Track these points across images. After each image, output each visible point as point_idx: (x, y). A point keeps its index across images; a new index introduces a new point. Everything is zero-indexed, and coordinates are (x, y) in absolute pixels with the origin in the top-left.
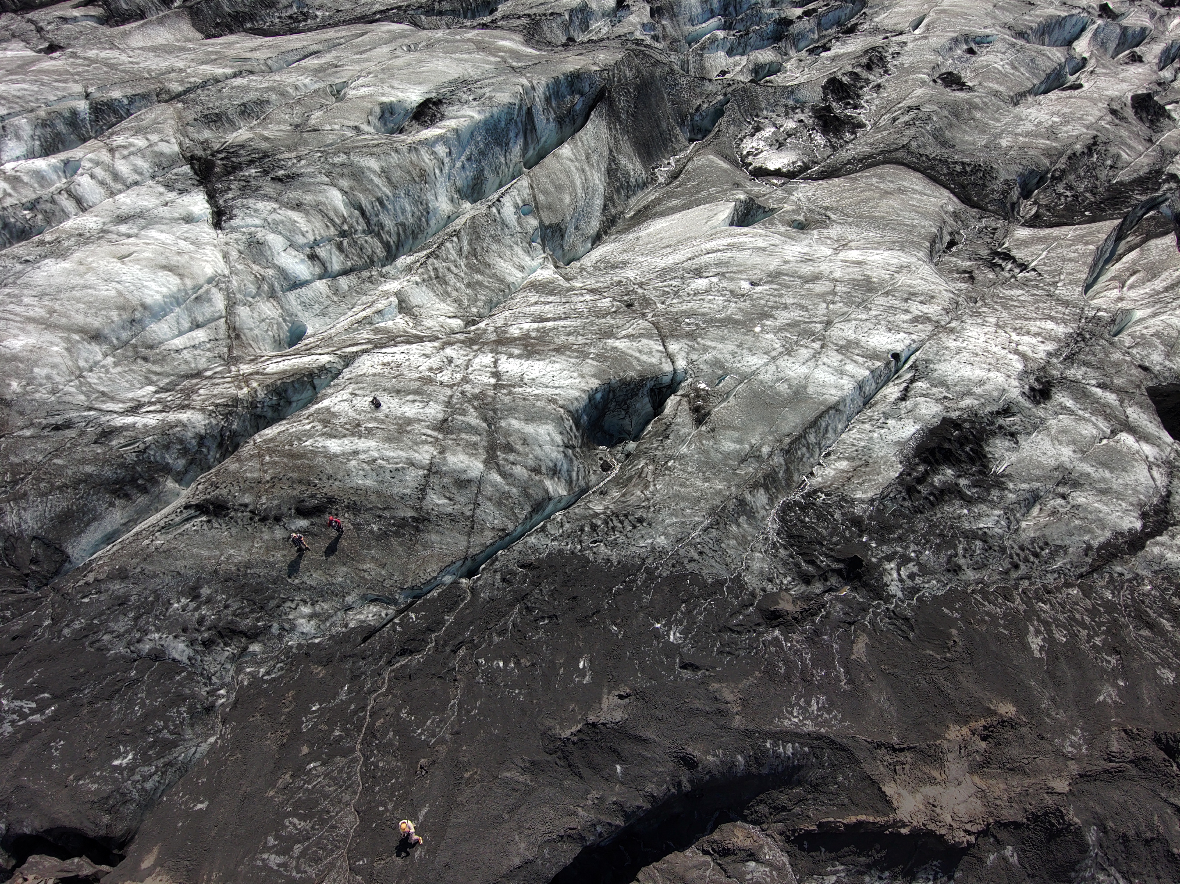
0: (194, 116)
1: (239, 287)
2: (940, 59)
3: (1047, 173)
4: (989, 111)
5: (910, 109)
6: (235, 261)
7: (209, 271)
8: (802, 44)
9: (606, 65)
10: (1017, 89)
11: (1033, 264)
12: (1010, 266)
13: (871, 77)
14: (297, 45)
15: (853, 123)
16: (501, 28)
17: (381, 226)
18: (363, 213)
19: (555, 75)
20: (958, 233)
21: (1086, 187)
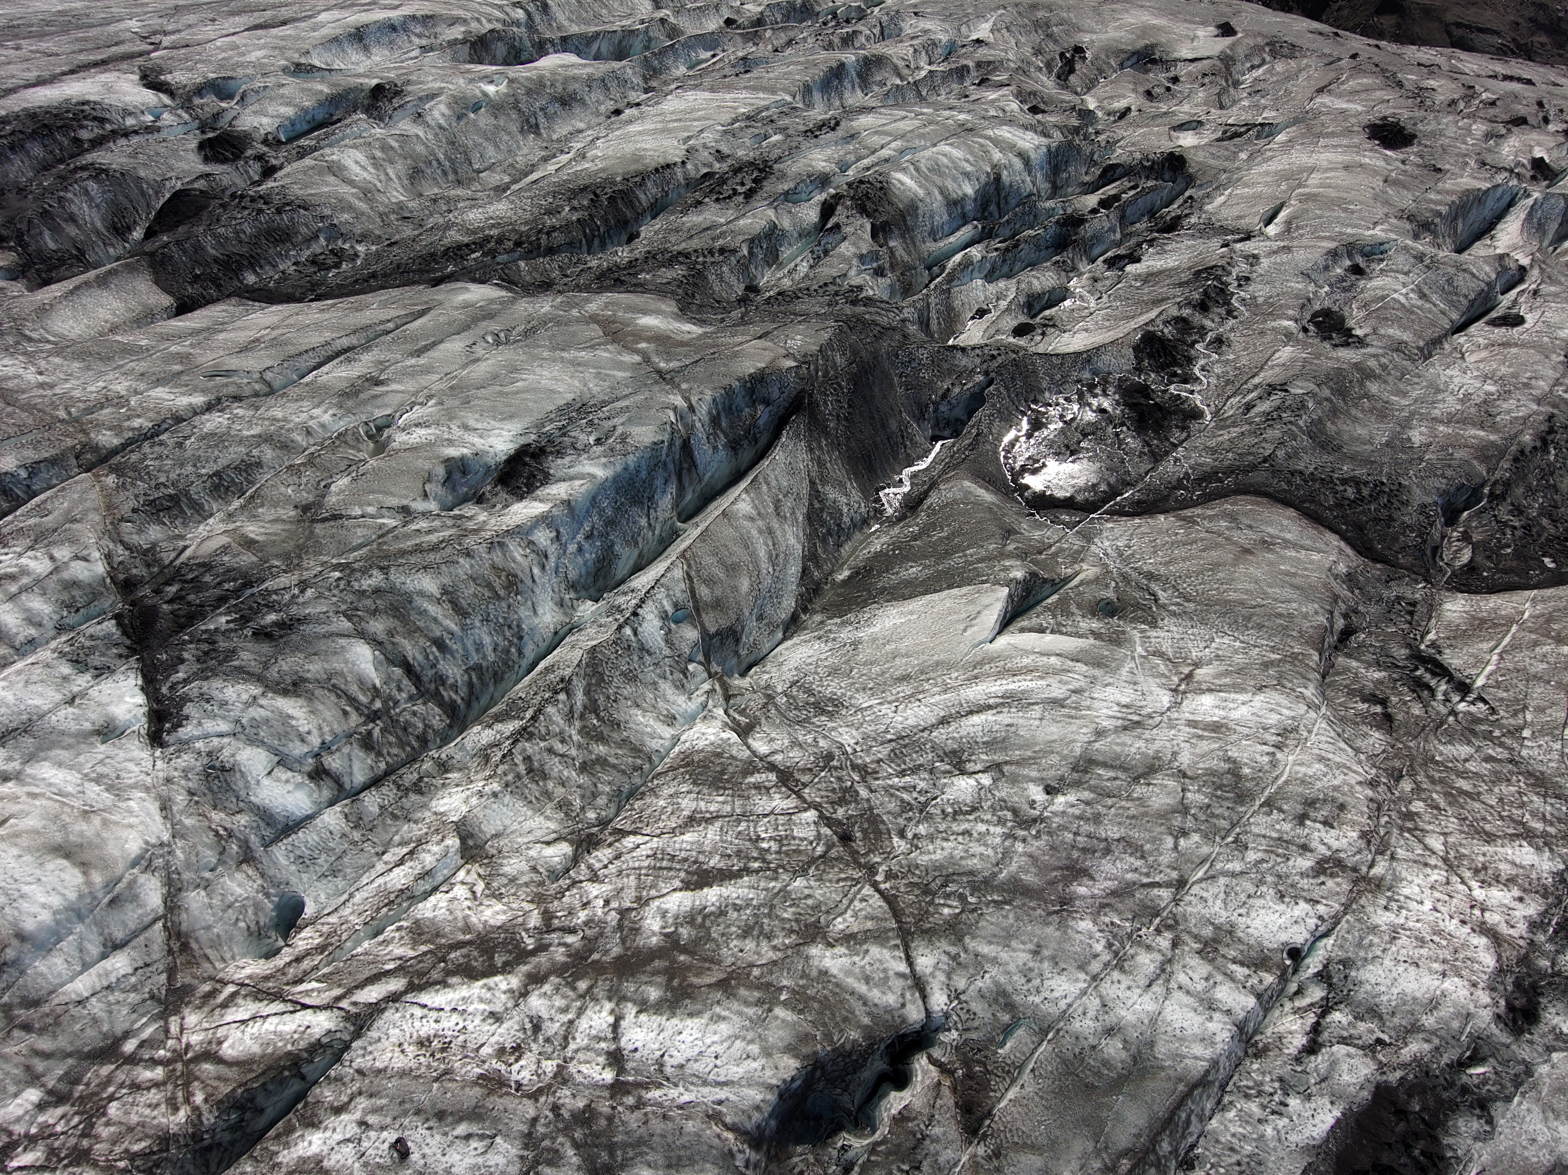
0: (133, 503)
1: (187, 861)
2: (1312, 287)
3: (1483, 485)
4: (1390, 379)
5: (1271, 389)
6: (182, 812)
7: (134, 847)
8: (1096, 251)
9: (806, 355)
10: (1429, 334)
11: (1480, 682)
12: (1443, 687)
13: (1208, 323)
14: (315, 339)
15: (1183, 411)
16: (640, 288)
17: (441, 679)
18: (408, 669)
19: (726, 382)
20: (1356, 612)
21: (1542, 507)
